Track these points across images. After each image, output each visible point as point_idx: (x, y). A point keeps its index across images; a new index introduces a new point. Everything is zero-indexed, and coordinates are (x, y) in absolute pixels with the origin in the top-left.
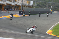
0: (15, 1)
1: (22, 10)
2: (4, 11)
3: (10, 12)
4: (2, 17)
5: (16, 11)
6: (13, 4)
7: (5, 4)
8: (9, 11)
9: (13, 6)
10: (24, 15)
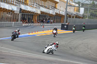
0: (55, 8)
1: (67, 22)
2: (37, 24)
3: (46, 26)
4: (34, 33)
5: (56, 24)
6: (51, 12)
7: (39, 12)
8: (45, 24)
9: (51, 16)
10: (74, 31)
